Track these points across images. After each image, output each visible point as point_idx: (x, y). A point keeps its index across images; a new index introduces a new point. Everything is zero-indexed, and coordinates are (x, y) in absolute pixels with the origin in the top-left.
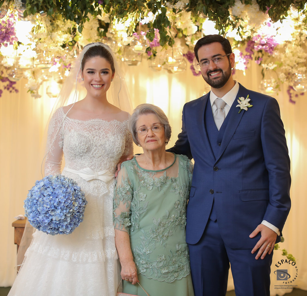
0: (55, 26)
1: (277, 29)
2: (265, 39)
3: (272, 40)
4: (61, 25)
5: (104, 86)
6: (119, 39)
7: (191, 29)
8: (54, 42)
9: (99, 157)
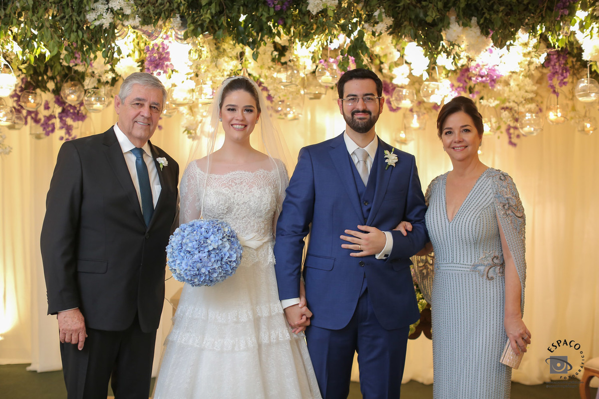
0: (221, 50)
1: (500, 57)
2: (486, 69)
3: (494, 70)
4: (229, 49)
5: (246, 127)
6: (301, 67)
7: (391, 55)
8: (220, 71)
9: (243, 218)
